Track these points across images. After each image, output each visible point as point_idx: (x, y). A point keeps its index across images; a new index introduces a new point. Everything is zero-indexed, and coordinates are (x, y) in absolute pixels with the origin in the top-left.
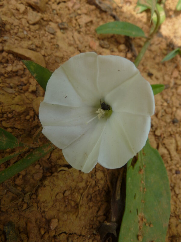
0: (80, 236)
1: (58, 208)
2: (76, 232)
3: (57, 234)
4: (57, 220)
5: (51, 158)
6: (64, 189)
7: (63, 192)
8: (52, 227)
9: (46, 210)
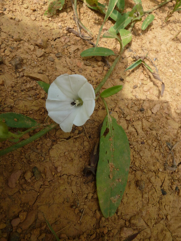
0: (75, 176)
1: (61, 161)
2: (72, 174)
3: (62, 175)
4: (61, 167)
5: (56, 134)
6: (65, 151)
7: (64, 153)
8: (58, 170)
9: (55, 162)
